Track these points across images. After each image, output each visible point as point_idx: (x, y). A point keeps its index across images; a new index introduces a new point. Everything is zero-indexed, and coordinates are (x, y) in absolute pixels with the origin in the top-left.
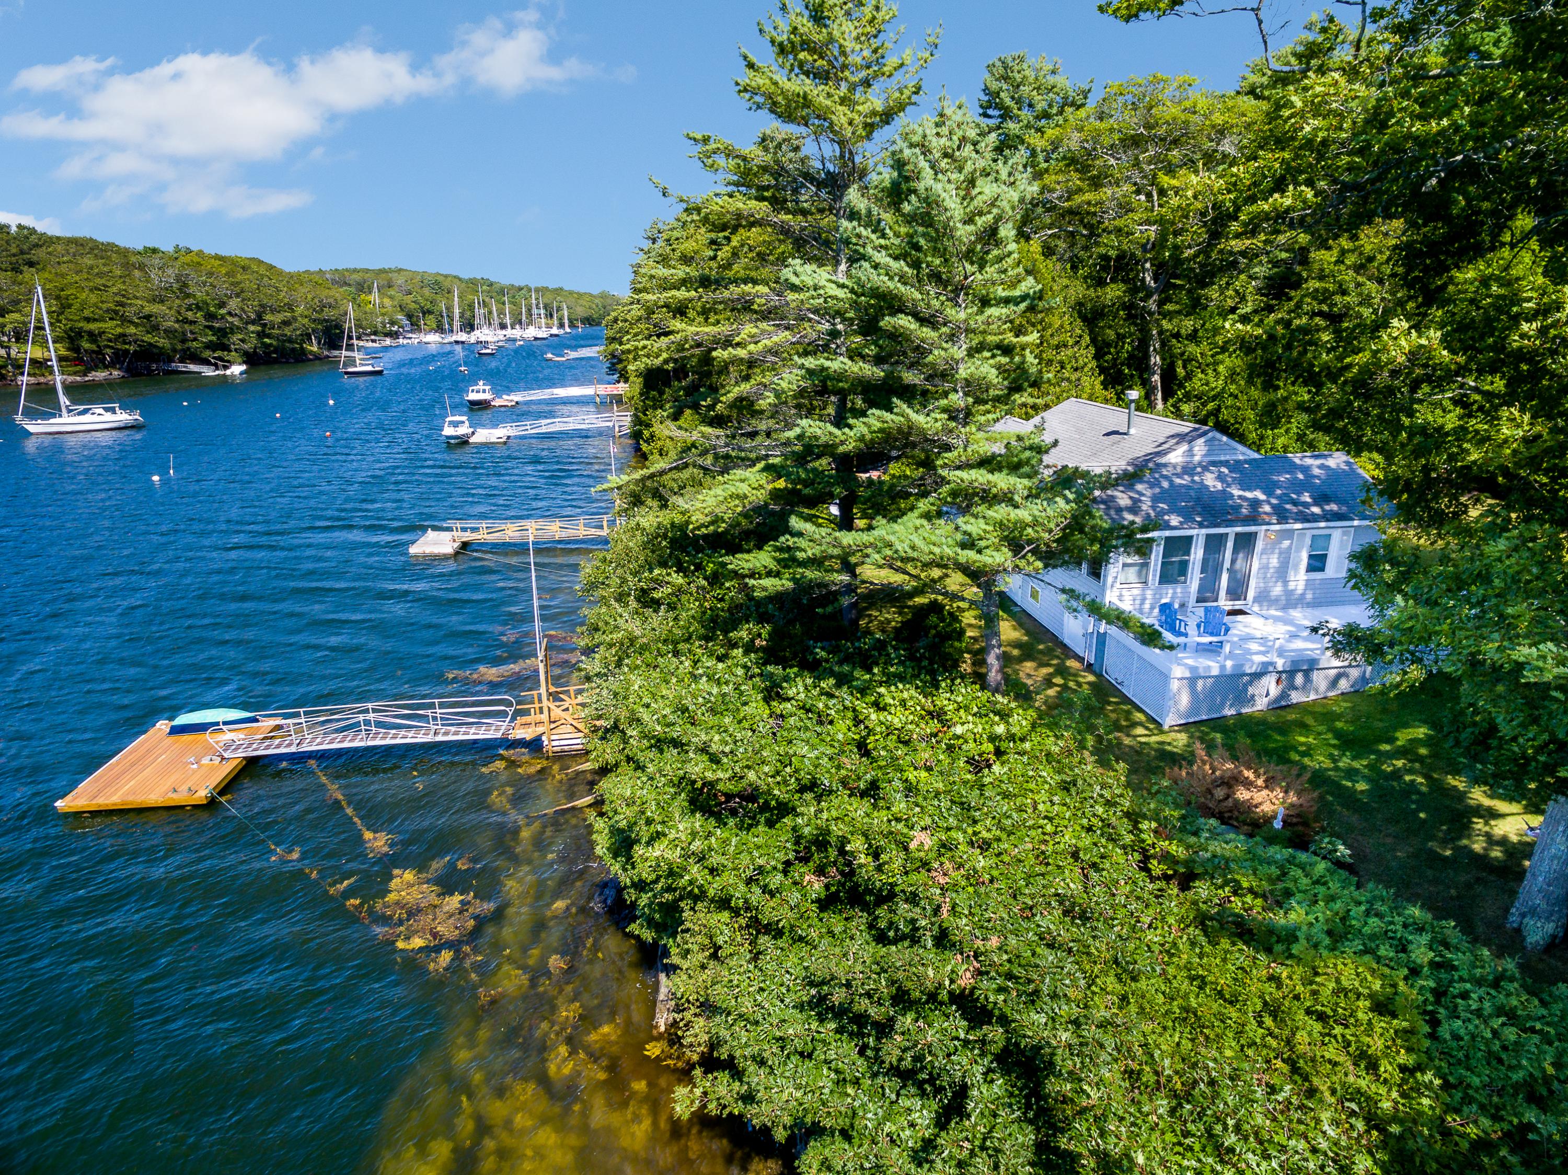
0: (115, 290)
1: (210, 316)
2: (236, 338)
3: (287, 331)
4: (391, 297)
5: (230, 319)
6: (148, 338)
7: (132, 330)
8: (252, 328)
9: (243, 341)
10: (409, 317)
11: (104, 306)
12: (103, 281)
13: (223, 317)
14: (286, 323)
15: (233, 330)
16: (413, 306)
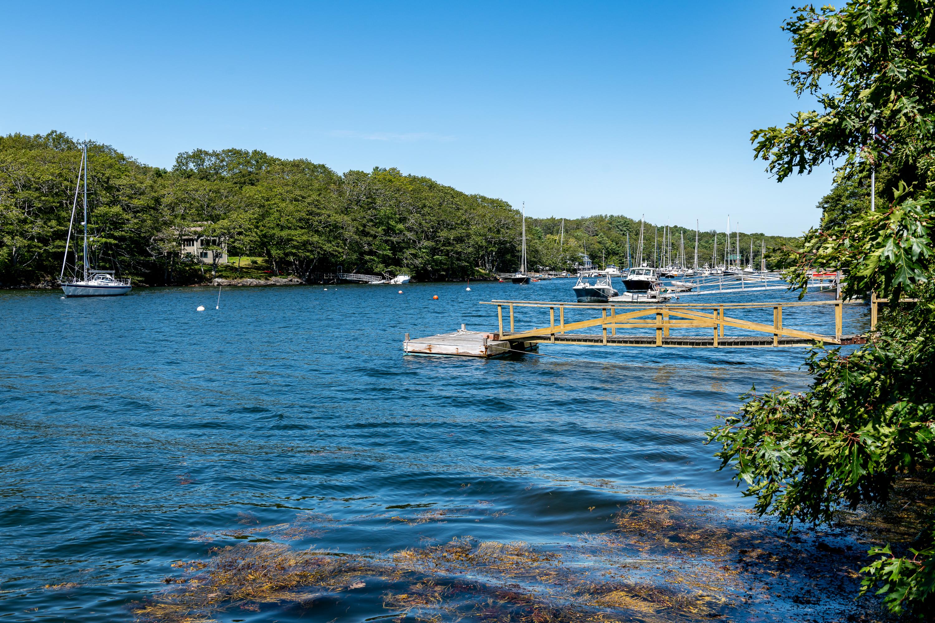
0: (309, 200)
1: (389, 230)
2: (408, 253)
3: (458, 247)
4: (578, 238)
5: (407, 233)
6: (328, 247)
7: (316, 238)
8: (426, 243)
9: (415, 256)
10: (593, 257)
11: (297, 215)
12: (302, 193)
13: (401, 231)
14: (460, 240)
15: (409, 244)
16: (597, 246)
